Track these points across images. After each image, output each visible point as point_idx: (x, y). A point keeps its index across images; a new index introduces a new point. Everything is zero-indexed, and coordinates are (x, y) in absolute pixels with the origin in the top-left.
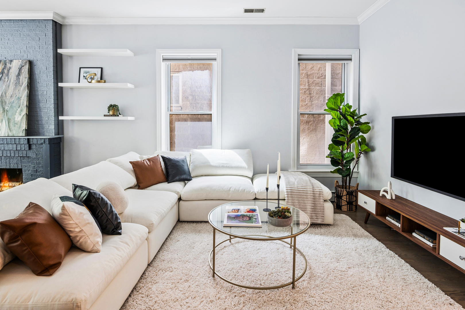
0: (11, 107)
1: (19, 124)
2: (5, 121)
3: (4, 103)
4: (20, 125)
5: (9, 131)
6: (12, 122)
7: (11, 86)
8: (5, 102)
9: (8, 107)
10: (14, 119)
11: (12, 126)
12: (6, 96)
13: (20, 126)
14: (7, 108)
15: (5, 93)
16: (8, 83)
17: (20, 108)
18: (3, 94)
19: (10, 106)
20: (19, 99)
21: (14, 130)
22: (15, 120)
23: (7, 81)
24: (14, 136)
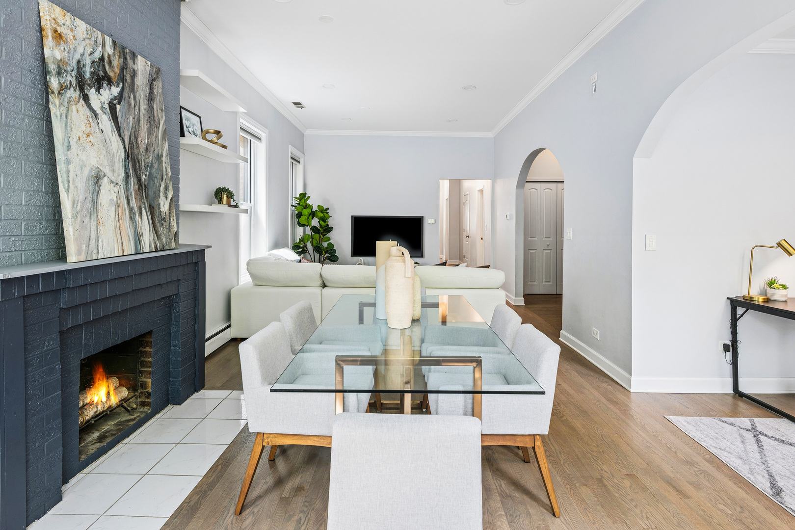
0: (150, 176)
1: (167, 217)
2: (146, 213)
3: (138, 164)
4: (170, 223)
5: (156, 238)
6: (157, 215)
7: (143, 123)
8: (139, 162)
9: (146, 176)
10: (159, 208)
11: (158, 224)
12: (138, 147)
13: (170, 225)
14: (145, 179)
15: (136, 138)
16: (136, 113)
17: (164, 181)
18: (133, 138)
19: (148, 173)
20: (159, 157)
21: (163, 235)
22: (161, 210)
23: (135, 106)
24: (165, 250)
